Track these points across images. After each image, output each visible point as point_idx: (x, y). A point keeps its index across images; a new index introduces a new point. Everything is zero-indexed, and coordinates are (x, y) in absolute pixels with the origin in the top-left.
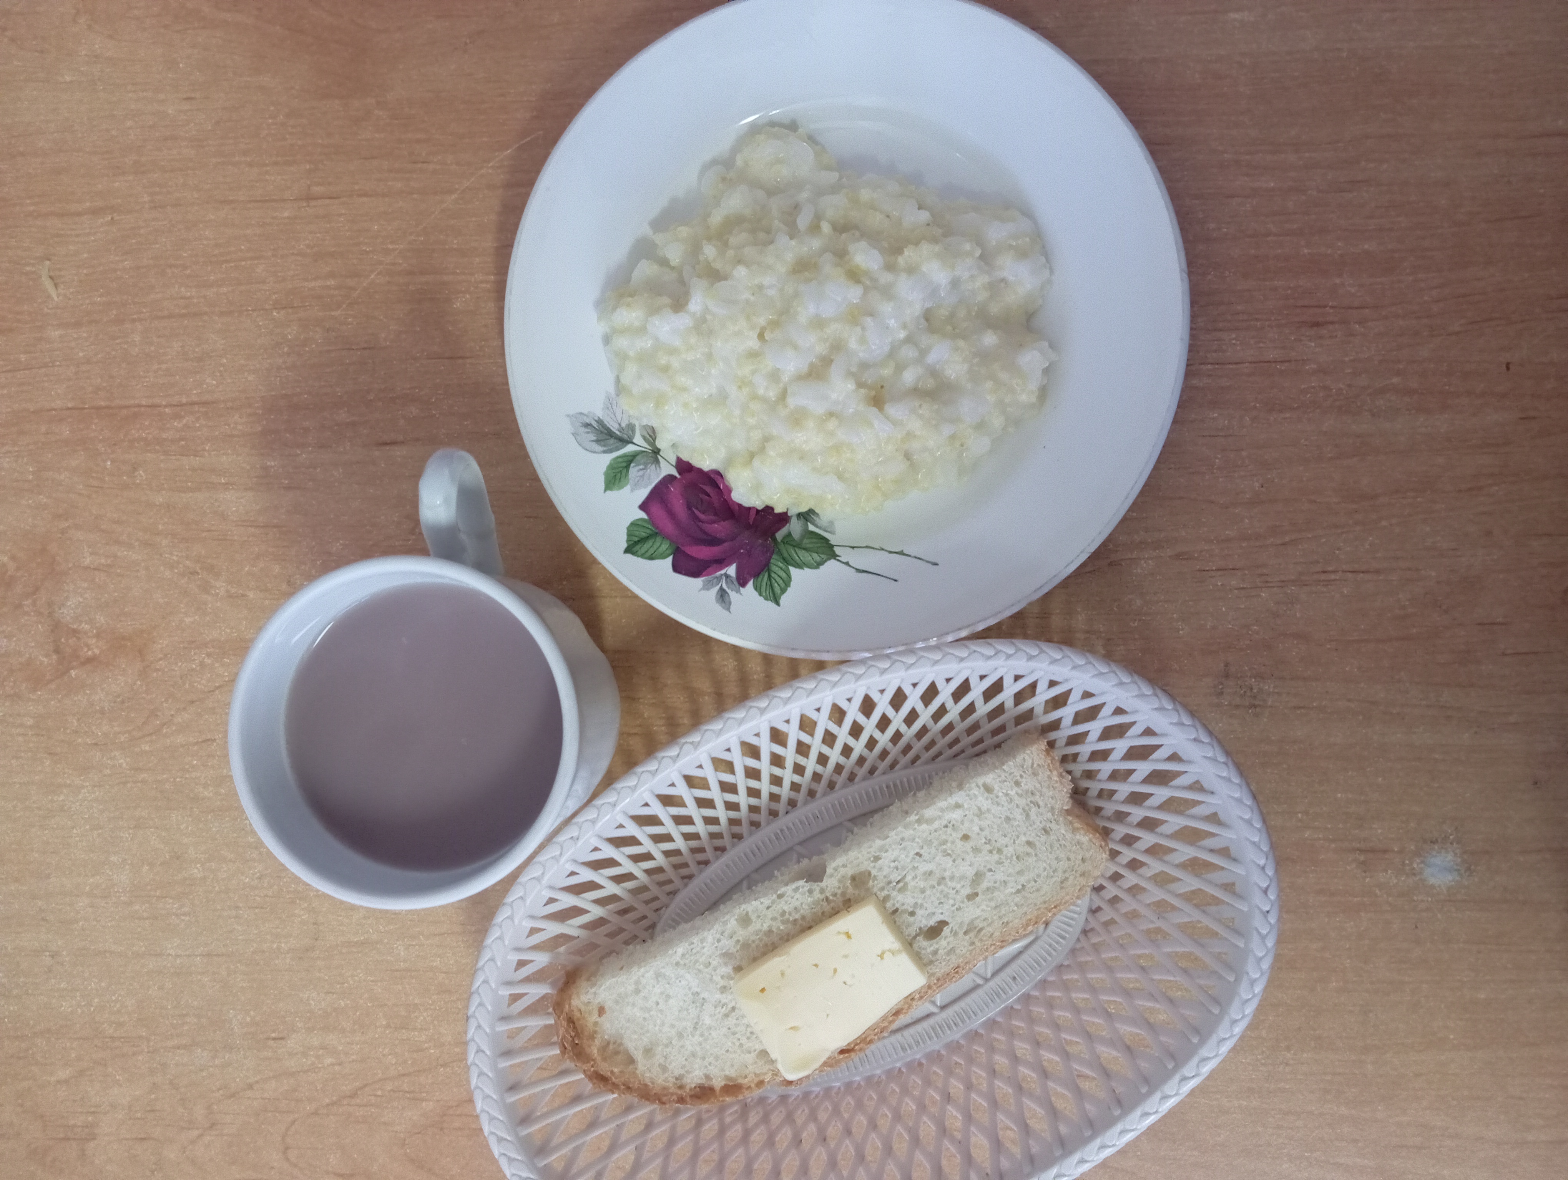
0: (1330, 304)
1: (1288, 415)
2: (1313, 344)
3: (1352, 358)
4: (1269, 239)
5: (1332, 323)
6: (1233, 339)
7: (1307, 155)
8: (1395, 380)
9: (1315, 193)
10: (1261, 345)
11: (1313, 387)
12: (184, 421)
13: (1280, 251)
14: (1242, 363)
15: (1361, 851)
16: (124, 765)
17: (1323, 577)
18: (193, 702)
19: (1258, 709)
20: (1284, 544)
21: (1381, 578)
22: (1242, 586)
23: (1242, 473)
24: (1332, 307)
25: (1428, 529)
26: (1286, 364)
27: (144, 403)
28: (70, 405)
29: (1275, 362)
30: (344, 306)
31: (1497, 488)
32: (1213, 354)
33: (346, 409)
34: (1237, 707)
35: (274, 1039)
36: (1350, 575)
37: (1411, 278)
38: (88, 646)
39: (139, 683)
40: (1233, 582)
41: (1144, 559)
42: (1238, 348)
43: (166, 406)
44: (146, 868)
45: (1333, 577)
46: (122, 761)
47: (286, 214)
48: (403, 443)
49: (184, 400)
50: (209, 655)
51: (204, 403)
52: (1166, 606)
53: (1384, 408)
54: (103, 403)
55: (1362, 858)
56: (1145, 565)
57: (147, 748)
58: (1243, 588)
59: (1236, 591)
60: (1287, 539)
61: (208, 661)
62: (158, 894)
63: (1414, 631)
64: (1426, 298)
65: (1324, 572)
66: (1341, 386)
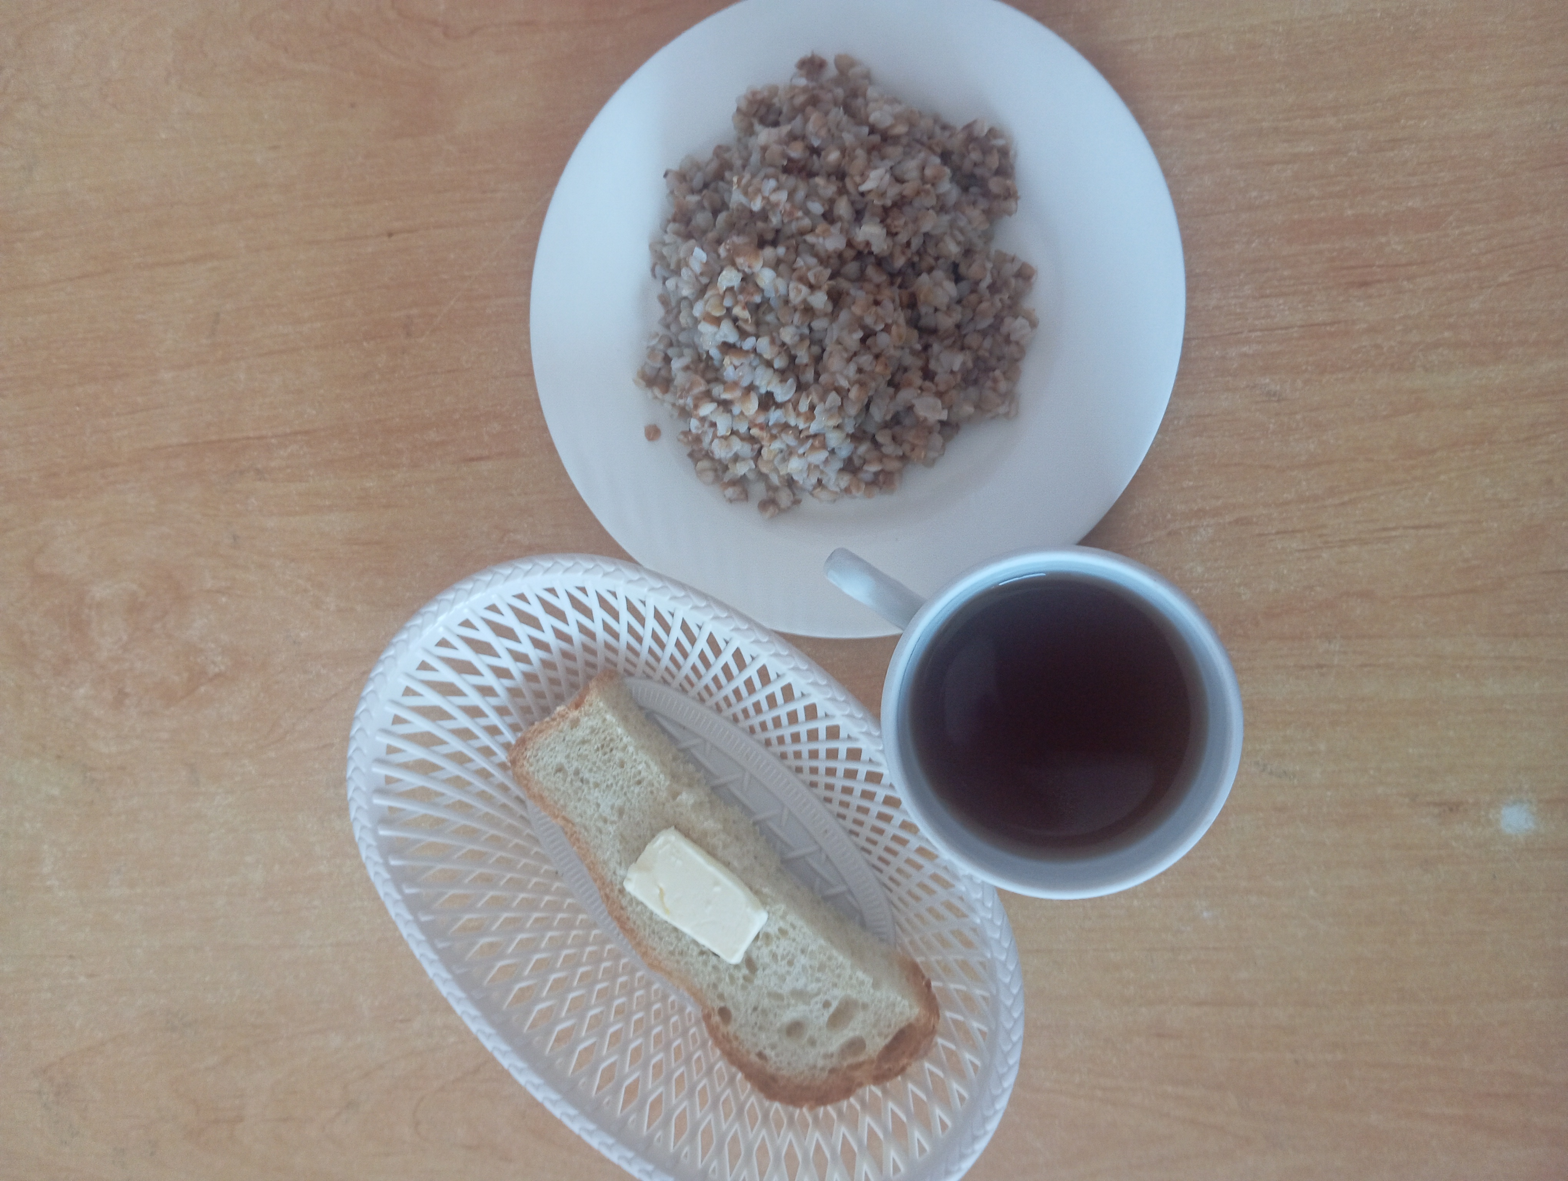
0: (1377, 263)
1: (1340, 376)
2: (1361, 304)
3: (1402, 315)
4: (1312, 203)
5: (1379, 281)
6: (1280, 305)
7: (1345, 117)
8: (1447, 334)
9: (1355, 154)
10: (1310, 308)
11: (1365, 347)
12: (289, 450)
13: (1323, 214)
14: (1292, 327)
15: (1435, 804)
16: (253, 772)
17: (1384, 534)
18: (311, 710)
19: (1324, 670)
20: (1343, 504)
21: (1443, 531)
22: (1301, 547)
23: (1297, 436)
24: (1379, 266)
25: (1488, 480)
26: (1336, 325)
27: (251, 434)
28: (185, 441)
29: (1325, 324)
30: (428, 333)
31: (1555, 436)
32: (1263, 321)
33: (435, 429)
34: (1303, 668)
35: (402, 1021)
36: (1412, 532)
37: (1457, 232)
38: (214, 663)
39: (262, 695)
40: (1294, 545)
41: (1202, 526)
42: (1287, 313)
43: (272, 437)
44: (277, 867)
45: (1394, 533)
46: (251, 768)
47: (370, 249)
48: (488, 458)
49: (288, 430)
50: (324, 666)
51: (306, 433)
52: (1227, 571)
53: (1436, 362)
54: (214, 438)
55: (1436, 811)
56: (1204, 533)
57: (272, 754)
58: (1303, 550)
59: (1297, 554)
60: (1346, 498)
61: (324, 671)
62: (289, 889)
63: (1479, 583)
64: (1474, 251)
65: (1385, 529)
66: (1393, 343)
